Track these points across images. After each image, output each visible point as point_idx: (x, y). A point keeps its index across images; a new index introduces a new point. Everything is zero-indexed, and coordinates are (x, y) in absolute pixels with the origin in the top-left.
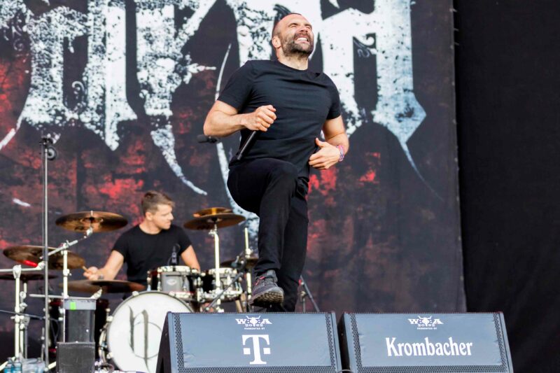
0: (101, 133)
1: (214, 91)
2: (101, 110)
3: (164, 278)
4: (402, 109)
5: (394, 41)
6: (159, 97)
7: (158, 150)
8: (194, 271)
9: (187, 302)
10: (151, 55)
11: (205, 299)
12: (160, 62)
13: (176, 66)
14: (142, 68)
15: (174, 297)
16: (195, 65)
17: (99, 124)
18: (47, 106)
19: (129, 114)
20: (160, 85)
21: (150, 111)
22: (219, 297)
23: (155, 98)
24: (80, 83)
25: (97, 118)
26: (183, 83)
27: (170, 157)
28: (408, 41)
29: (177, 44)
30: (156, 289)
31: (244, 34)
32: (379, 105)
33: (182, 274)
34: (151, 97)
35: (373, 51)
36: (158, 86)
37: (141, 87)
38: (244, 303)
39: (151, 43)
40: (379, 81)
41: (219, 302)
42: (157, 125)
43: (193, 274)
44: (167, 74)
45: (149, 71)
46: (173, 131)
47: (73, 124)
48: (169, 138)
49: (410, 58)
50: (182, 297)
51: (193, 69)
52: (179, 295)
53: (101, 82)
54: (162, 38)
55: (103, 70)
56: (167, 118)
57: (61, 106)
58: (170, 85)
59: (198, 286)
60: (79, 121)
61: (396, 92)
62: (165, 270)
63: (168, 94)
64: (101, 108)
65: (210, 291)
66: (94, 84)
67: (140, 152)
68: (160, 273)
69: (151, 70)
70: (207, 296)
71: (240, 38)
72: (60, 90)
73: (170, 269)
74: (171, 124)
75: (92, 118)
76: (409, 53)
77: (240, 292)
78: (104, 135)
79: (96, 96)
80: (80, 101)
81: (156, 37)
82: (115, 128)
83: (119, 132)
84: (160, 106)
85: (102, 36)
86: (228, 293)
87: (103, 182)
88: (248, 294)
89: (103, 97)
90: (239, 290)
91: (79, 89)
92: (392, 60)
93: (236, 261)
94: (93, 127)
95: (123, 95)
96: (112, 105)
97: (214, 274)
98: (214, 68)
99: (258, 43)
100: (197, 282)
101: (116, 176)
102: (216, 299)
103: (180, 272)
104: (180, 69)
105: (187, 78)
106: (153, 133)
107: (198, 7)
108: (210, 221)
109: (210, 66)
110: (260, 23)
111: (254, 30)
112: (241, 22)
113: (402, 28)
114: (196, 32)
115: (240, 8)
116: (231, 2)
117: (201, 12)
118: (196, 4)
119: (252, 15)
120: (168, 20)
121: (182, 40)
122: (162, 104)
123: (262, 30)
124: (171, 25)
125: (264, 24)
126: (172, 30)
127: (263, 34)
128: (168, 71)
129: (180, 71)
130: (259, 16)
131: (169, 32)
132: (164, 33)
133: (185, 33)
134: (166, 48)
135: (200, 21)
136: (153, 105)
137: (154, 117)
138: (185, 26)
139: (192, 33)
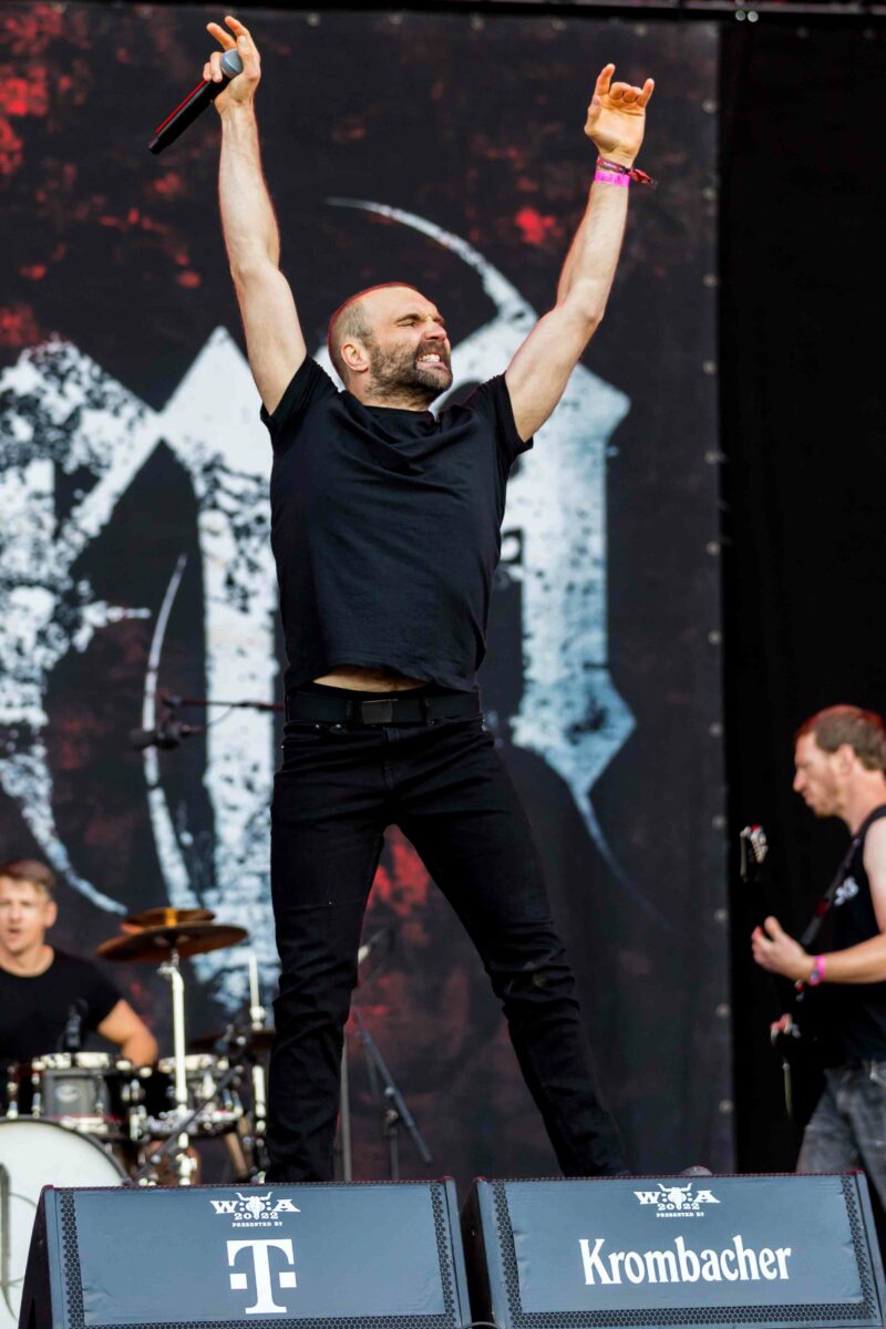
1: (144, 667)
3: (50, 1084)
4: (578, 713)
5: (563, 548)
6: (16, 679)
7: (14, 806)
8: (123, 1065)
11: (150, 1132)
12: (20, 596)
13: (57, 608)
15: (74, 1132)
16: (100, 605)
20: (19, 650)
22: (183, 1129)
23: (8, 684)
26: (72, 649)
27: (41, 821)
28: (597, 544)
29: (60, 554)
30: (31, 1112)
31: (216, 528)
32: (528, 704)
33: (95, 1073)
35: (516, 572)
36: (15, 654)
38: (248, 1140)
40: (530, 647)
41: (184, 1141)
42: (12, 747)
43: (121, 1073)
44: (35, 627)
46: (49, 761)
48: (39, 778)
49: (601, 587)
50: (94, 1129)
51: (95, 615)
52: (87, 1124)
54: (25, 540)
56: (36, 730)
58: (41, 652)
59: (132, 1103)
61: (565, 672)
62: (52, 1064)
63: (36, 674)
65: (162, 1114)
68: (40, 1073)
70: (155, 1125)
71: (207, 542)
73: (62, 1061)
74: (45, 745)
76: (598, 575)
77: (239, 1111)
81: (10, 537)
84: (17, 700)
86: (206, 1118)
88: (256, 1119)
90: (232, 1110)
92: (558, 595)
93: (227, 1038)
97: (174, 1071)
98: (144, 613)
99: (250, 553)
100: (131, 1091)
102: (176, 1135)
103: (88, 1069)
104: (65, 615)
105: (83, 638)
107: (108, 467)
108: (161, 941)
109: (137, 606)
110: (253, 504)
111: (239, 521)
112: (208, 502)
113: (582, 514)
114: (104, 528)
115: (208, 469)
116: (187, 453)
117: (116, 480)
118: (104, 462)
119: (237, 485)
120: (39, 496)
121: (72, 545)
122: (23, 696)
123: (260, 521)
124: (46, 510)
125: (263, 509)
126: (49, 522)
127: (260, 530)
128: (37, 619)
129: (66, 618)
130: (254, 487)
131: (40, 526)
132: (28, 528)
133: (76, 529)
134: (35, 563)
135: (114, 501)
136: (3, 698)
137: (4, 728)
138: (78, 512)
139: (95, 530)
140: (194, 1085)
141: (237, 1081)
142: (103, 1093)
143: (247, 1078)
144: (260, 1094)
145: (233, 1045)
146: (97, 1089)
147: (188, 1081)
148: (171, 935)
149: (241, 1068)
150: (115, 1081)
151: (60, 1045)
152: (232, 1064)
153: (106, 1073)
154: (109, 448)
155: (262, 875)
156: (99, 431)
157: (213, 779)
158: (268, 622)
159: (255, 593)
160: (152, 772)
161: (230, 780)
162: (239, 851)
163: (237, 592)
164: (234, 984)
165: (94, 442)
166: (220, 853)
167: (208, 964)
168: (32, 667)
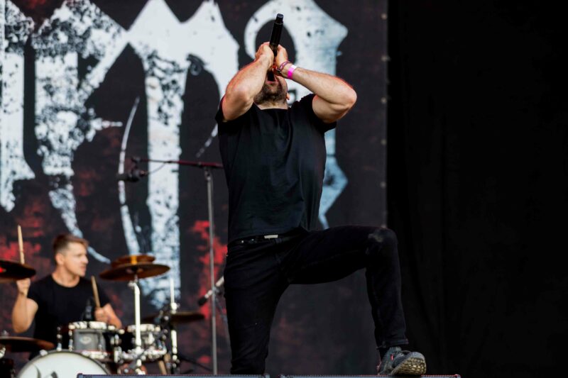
1: (119, 149)
3: (77, 336)
6: (59, 154)
7: (58, 212)
9: (103, 363)
10: (51, 108)
11: (123, 359)
12: (61, 115)
13: (78, 121)
14: (41, 122)
15: (89, 358)
16: (99, 120)
19: (26, 172)
20: (61, 141)
21: (49, 170)
22: (139, 357)
23: (55, 156)
26: (86, 140)
27: (70, 220)
29: (80, 96)
30: (68, 348)
31: (153, 85)
33: (98, 331)
34: (50, 154)
36: (59, 142)
37: (40, 142)
38: (169, 364)
39: (51, 94)
41: (139, 363)
42: (57, 185)
43: (111, 331)
44: (68, 130)
45: (48, 127)
46: (75, 192)
48: (70, 200)
50: (98, 357)
51: (97, 124)
52: (94, 354)
54: (64, 89)
56: (68, 178)
58: (71, 142)
59: (115, 345)
62: (78, 326)
63: (69, 152)
65: (129, 351)
67: (37, 214)
68: (73, 330)
69: (51, 125)
70: (126, 356)
71: (149, 92)
73: (83, 325)
74: (72, 184)
77: (164, 352)
81: (57, 88)
82: (10, 187)
83: (15, 192)
84: (60, 164)
86: (150, 353)
88: (173, 354)
90: (162, 350)
93: (160, 317)
95: (19, 151)
96: (7, 162)
98: (119, 124)
99: (169, 97)
100: (115, 340)
101: (10, 239)
102: (136, 360)
103: (95, 329)
104: (82, 124)
105: (91, 135)
106: (52, 194)
107: (103, 55)
108: (129, 271)
109: (116, 120)
110: (171, 75)
111: (164, 82)
112: (150, 73)
114: (101, 84)
115: (150, 57)
116: (140, 50)
117: (107, 62)
118: (101, 53)
119: (163, 65)
120: (70, 69)
121: (86, 92)
122: (63, 162)
123: (174, 82)
124: (74, 75)
125: (176, 76)
126: (76, 81)
127: (174, 87)
128: (70, 126)
129: (83, 126)
130: (171, 67)
131: (71, 82)
132: (65, 83)
133: (88, 84)
134: (68, 100)
135: (106, 71)
136: (53, 163)
137: (53, 177)
138: (88, 76)
139: (96, 85)
140: (144, 338)
141: (164, 337)
142: (103, 340)
143: (169, 336)
144: (175, 343)
145: (163, 320)
146: (99, 338)
147: (142, 336)
148: (135, 268)
149: (166, 331)
150: (108, 335)
151: (82, 318)
152: (162, 329)
153: (104, 331)
154: (104, 47)
155: (173, 248)
156: (99, 39)
157: (151, 202)
158: (177, 130)
159: (171, 116)
160: (122, 198)
161: (159, 202)
162: (162, 235)
163: (163, 115)
164: (160, 297)
165: (97, 44)
166: (154, 236)
167: (148, 287)
168: (67, 148)
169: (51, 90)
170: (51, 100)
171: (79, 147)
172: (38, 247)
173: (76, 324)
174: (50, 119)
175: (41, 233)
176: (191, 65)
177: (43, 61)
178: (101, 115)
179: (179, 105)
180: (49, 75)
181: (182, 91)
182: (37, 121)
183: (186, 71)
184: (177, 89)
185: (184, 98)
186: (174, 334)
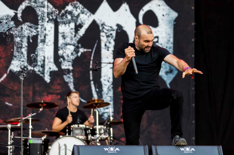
0: (43, 76)
1: (90, 60)
2: (43, 66)
3: (74, 130)
4: (168, 70)
5: (166, 40)
6: (67, 61)
7: (67, 83)
9: (84, 140)
10: (64, 44)
11: (92, 139)
12: (68, 47)
13: (75, 49)
14: (60, 49)
15: (78, 138)
16: (83, 48)
17: (42, 72)
18: (20, 64)
19: (55, 68)
20: (68, 56)
21: (63, 67)
22: (98, 138)
23: (66, 62)
24: (34, 55)
25: (41, 69)
26: (77, 56)
27: (72, 86)
28: (172, 40)
29: (76, 39)
30: (70, 135)
31: (103, 35)
34: (64, 61)
35: (157, 44)
36: (67, 57)
37: (60, 57)
38: (109, 141)
39: (65, 38)
41: (98, 140)
42: (66, 73)
43: (87, 128)
45: (63, 50)
46: (73, 76)
47: (31, 72)
48: (71, 79)
49: (172, 47)
50: (82, 138)
51: (82, 50)
52: (81, 137)
53: (43, 54)
54: (69, 37)
55: (44, 50)
56: (71, 70)
57: (26, 64)
58: (72, 57)
59: (89, 134)
60: (33, 71)
62: (74, 126)
63: (71, 60)
64: (43, 65)
65: (94, 136)
66: (41, 55)
67: (59, 84)
68: (72, 128)
69: (64, 50)
71: (102, 38)
72: (26, 57)
73: (76, 126)
74: (72, 73)
75: (39, 70)
76: (172, 45)
77: (107, 136)
78: (44, 76)
79: (41, 60)
80: (34, 62)
81: (67, 36)
82: (49, 73)
83: (50, 75)
84: (67, 65)
85: (44, 35)
86: (102, 137)
87: (43, 96)
88: (111, 137)
89: (44, 61)
91: (34, 57)
94: (39, 73)
95: (52, 60)
96: (48, 64)
97: (96, 128)
98: (90, 50)
99: (109, 40)
100: (89, 132)
101: (49, 93)
103: (81, 127)
104: (76, 50)
105: (79, 54)
106: (64, 76)
107: (84, 24)
108: (94, 105)
109: (89, 49)
110: (110, 32)
111: (107, 34)
112: (102, 31)
113: (169, 34)
114: (83, 35)
115: (102, 25)
116: (98, 22)
117: (86, 27)
118: (84, 23)
119: (107, 28)
120: (72, 29)
121: (78, 38)
122: (69, 64)
123: (111, 34)
124: (73, 31)
125: (112, 32)
126: (74, 34)
127: (111, 36)
128: (71, 51)
129: (76, 51)
130: (110, 28)
131: (72, 34)
132: (70, 34)
133: (79, 35)
134: (71, 41)
135: (85, 30)
136: (65, 65)
137: (65, 70)
138: (79, 32)
139: (82, 35)
140: (100, 131)
141: (108, 131)
142: (84, 132)
143: (109, 130)
144: (112, 133)
145: (107, 124)
146: (82, 131)
147: (99, 130)
148: (96, 104)
149: (108, 128)
150: (86, 130)
151: (76, 123)
152: (107, 127)
153: (84, 128)
154: (85, 21)
155: (111, 97)
156: (83, 18)
157: (102, 80)
158: (112, 52)
159: (110, 47)
160: (91, 78)
161: (105, 80)
162: (106, 92)
163: (107, 47)
164: (106, 115)
165: (82, 19)
166: (103, 93)
167: (101, 112)
168: (70, 59)
169: (65, 37)
170: (65, 41)
171: (75, 59)
172: (59, 96)
173: (74, 125)
174: (64, 48)
175: (60, 91)
176: (118, 28)
177: (61, 26)
178: (83, 46)
179: (113, 43)
180: (64, 31)
181: (114, 38)
182: (59, 49)
183: (116, 30)
184: (112, 37)
185: (115, 40)
186: (111, 129)
